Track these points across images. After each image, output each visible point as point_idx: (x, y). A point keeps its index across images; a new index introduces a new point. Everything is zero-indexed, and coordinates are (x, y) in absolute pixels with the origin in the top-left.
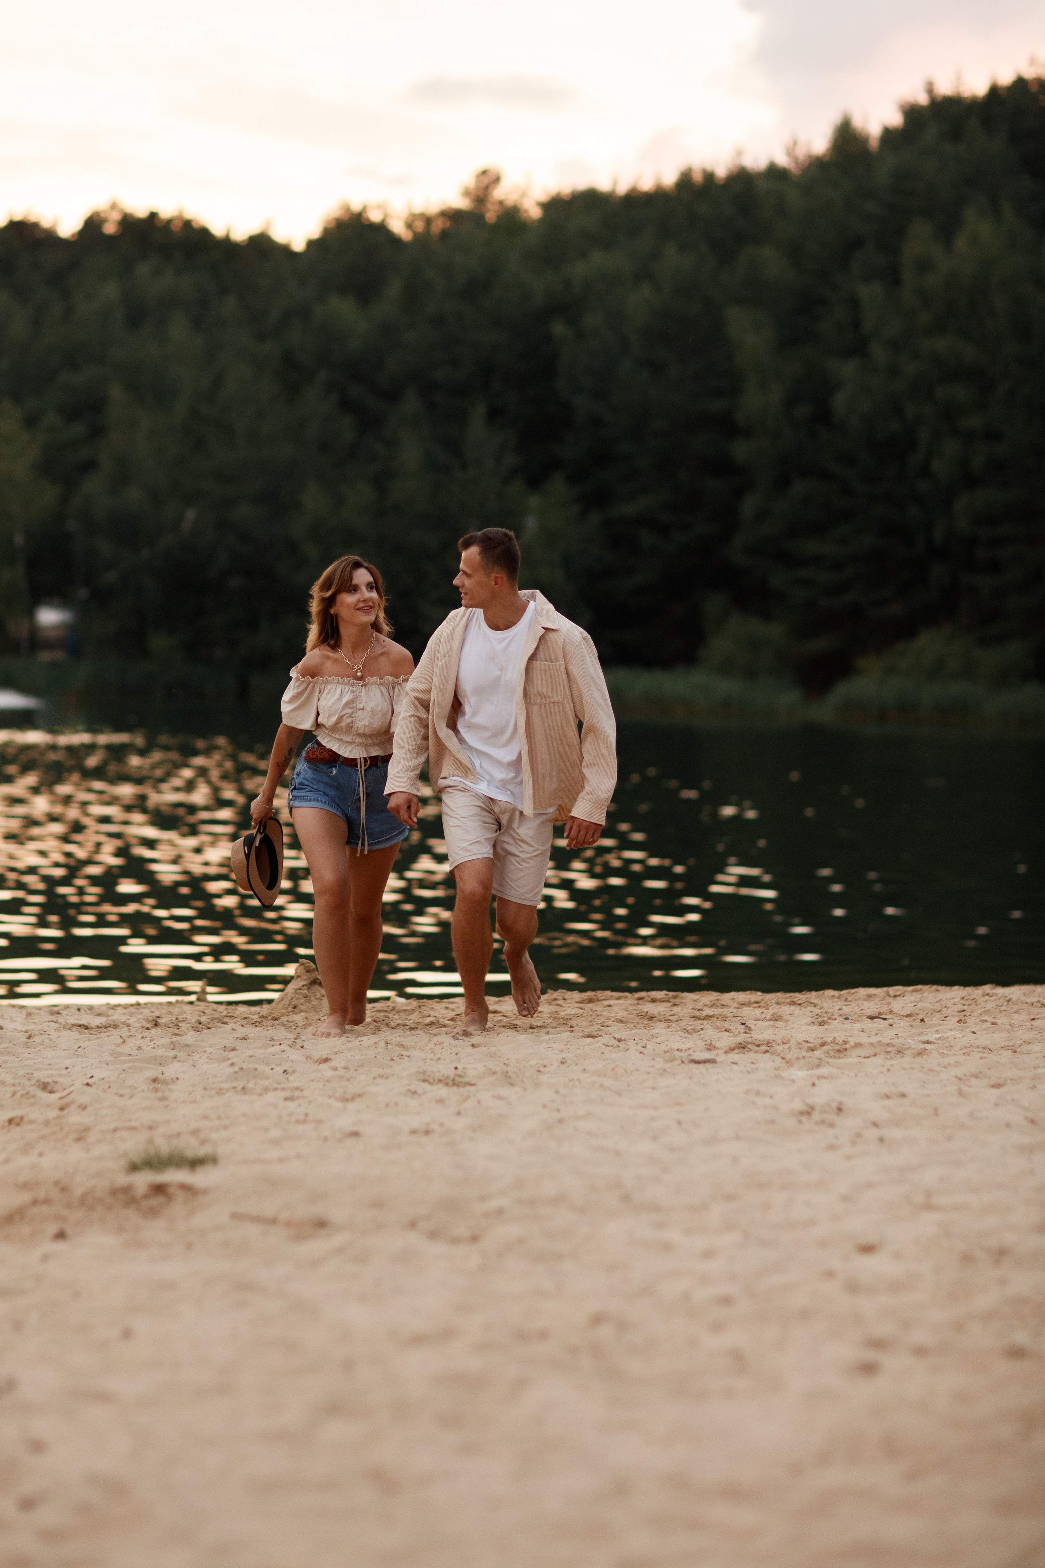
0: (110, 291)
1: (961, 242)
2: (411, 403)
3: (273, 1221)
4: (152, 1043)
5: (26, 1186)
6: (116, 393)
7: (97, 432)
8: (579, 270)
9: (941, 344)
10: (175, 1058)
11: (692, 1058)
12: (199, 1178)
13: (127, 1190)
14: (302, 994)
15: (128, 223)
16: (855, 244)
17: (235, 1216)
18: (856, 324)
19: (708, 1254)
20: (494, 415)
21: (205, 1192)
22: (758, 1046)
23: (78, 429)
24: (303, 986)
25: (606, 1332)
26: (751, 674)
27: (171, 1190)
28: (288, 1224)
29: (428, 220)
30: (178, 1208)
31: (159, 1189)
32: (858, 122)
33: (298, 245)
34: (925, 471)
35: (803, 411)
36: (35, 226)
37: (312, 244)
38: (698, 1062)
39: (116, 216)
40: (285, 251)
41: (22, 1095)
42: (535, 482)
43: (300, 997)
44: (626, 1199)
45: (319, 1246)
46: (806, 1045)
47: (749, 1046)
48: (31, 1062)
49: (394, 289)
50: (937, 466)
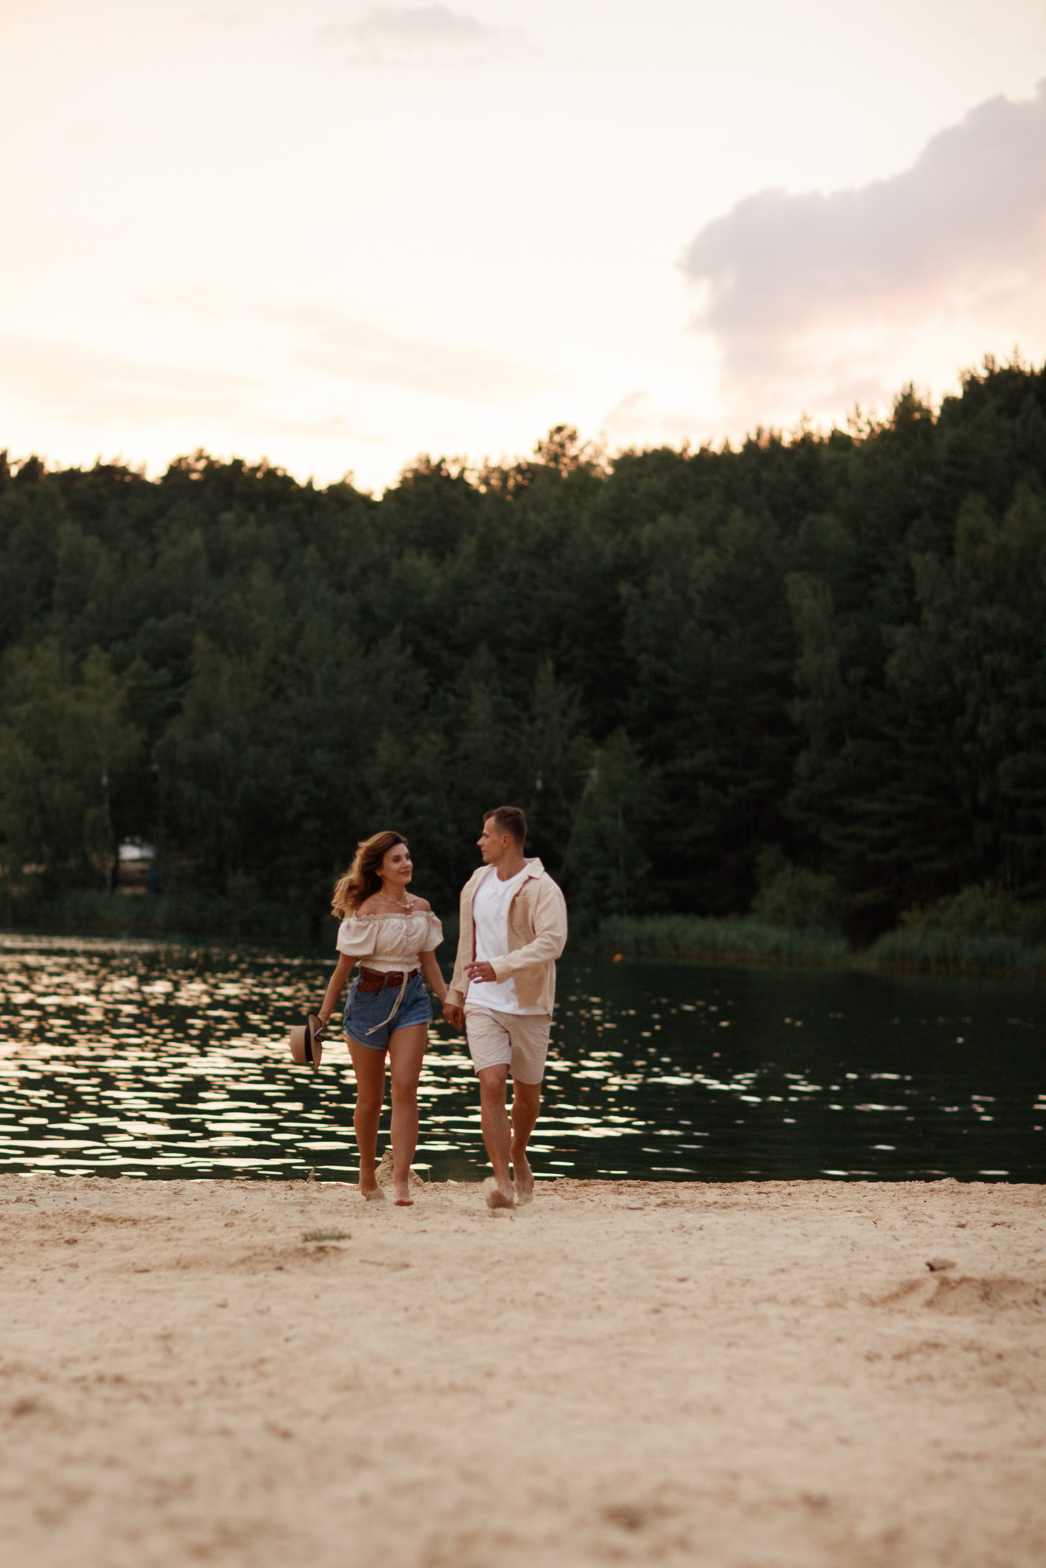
0: (196, 538)
1: (1010, 516)
2: (483, 658)
3: (382, 1264)
4: (293, 1197)
5: (248, 1248)
6: (200, 641)
7: (182, 678)
8: (646, 533)
9: (990, 614)
10: (311, 1203)
11: (629, 1206)
12: (342, 1244)
13: (304, 1249)
14: (386, 1173)
15: (213, 470)
16: (914, 514)
17: (361, 1261)
18: (911, 592)
19: (601, 1280)
20: (560, 670)
21: (346, 1250)
22: (675, 1203)
23: (164, 675)
24: (388, 1168)
25: (541, 1299)
26: (800, 924)
27: (327, 1250)
28: (389, 1265)
29: (504, 476)
30: (331, 1257)
31: (321, 1249)
32: (920, 395)
33: (378, 497)
34: (971, 735)
35: (857, 673)
36: (124, 471)
37: (389, 495)
38: (633, 1209)
39: (201, 465)
40: (365, 500)
41: (228, 1214)
42: (599, 736)
43: (385, 1175)
44: (565, 1257)
45: (405, 1273)
46: (705, 1203)
47: (670, 1203)
48: (221, 1204)
49: (468, 545)
50: (982, 729)
